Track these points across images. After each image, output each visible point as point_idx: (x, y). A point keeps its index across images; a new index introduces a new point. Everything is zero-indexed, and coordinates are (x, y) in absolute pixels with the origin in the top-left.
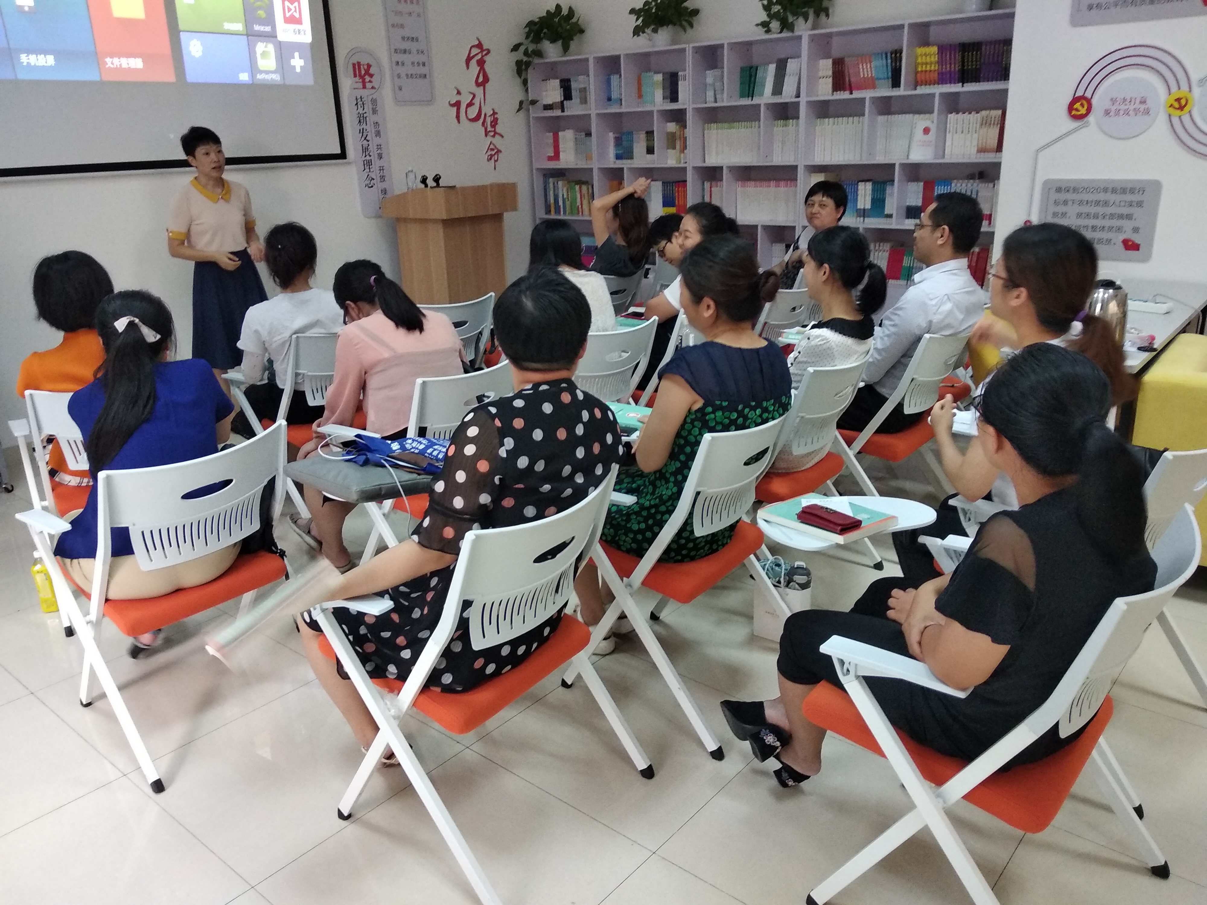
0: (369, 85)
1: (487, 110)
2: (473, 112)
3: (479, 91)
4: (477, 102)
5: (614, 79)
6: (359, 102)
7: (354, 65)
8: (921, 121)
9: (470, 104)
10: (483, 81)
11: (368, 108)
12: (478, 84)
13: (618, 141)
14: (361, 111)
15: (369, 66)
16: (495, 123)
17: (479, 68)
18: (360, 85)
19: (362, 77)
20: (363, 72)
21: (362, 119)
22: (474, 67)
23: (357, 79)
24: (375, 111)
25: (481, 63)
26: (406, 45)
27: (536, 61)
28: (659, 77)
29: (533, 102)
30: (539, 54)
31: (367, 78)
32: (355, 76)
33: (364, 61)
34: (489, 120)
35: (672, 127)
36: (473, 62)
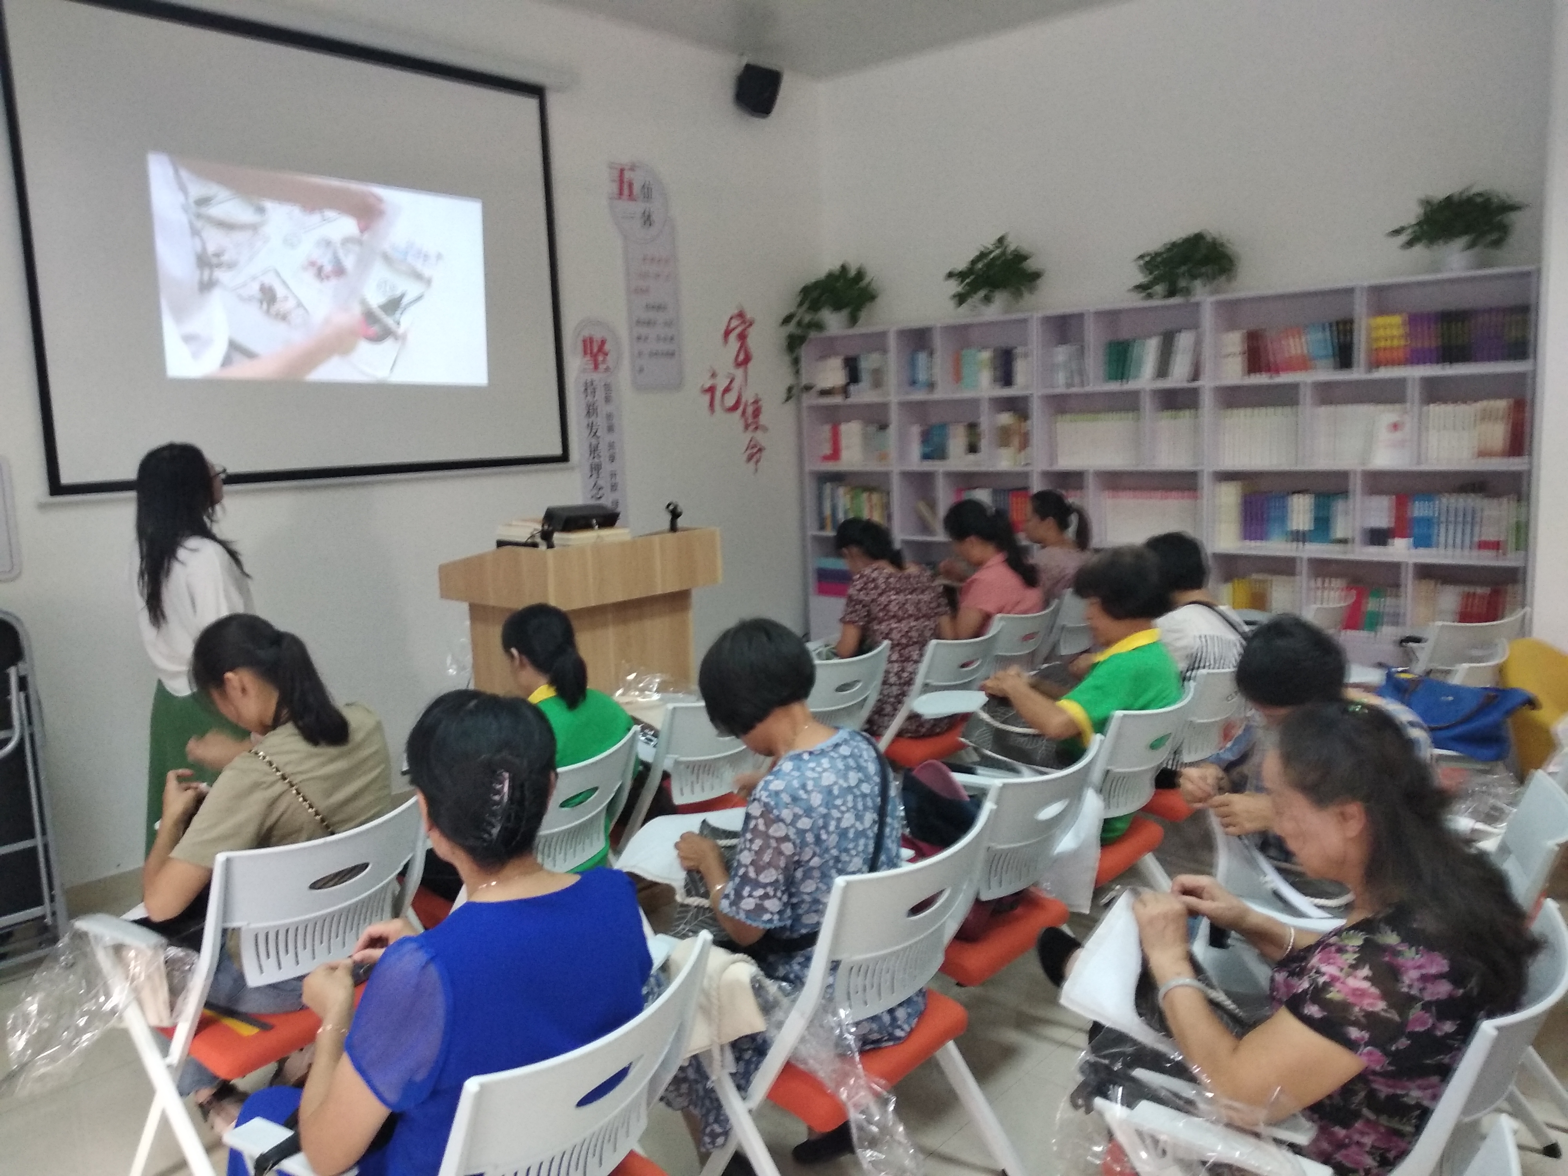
0: (602, 367)
1: (748, 397)
2: (730, 400)
3: (739, 373)
4: (736, 385)
5: (922, 357)
6: (589, 388)
7: (584, 341)
8: (1386, 415)
9: (727, 390)
10: (744, 360)
11: (600, 395)
12: (738, 365)
13: (926, 437)
14: (589, 398)
15: (603, 342)
16: (757, 413)
17: (739, 345)
18: (592, 366)
19: (595, 357)
20: (595, 350)
21: (591, 410)
22: (734, 343)
23: (588, 357)
24: (608, 400)
25: (742, 337)
26: (652, 315)
27: (813, 334)
28: (986, 355)
29: (808, 388)
30: (819, 326)
31: (600, 358)
32: (585, 353)
33: (598, 336)
34: (750, 410)
35: (1006, 419)
36: (733, 336)
